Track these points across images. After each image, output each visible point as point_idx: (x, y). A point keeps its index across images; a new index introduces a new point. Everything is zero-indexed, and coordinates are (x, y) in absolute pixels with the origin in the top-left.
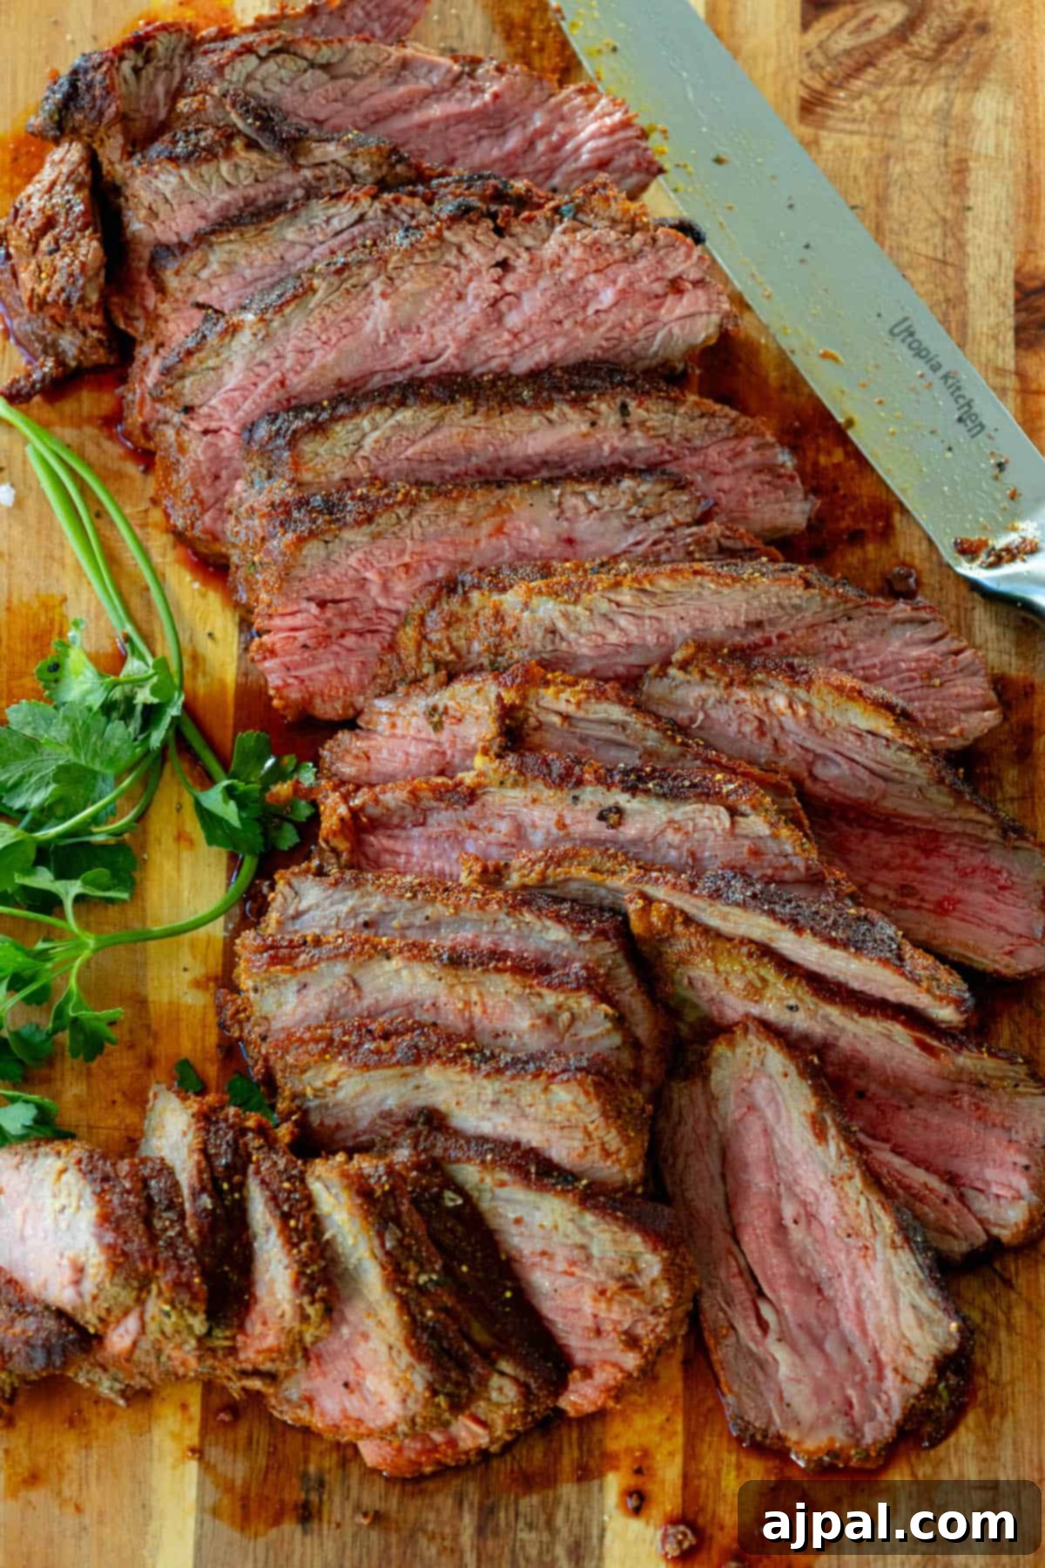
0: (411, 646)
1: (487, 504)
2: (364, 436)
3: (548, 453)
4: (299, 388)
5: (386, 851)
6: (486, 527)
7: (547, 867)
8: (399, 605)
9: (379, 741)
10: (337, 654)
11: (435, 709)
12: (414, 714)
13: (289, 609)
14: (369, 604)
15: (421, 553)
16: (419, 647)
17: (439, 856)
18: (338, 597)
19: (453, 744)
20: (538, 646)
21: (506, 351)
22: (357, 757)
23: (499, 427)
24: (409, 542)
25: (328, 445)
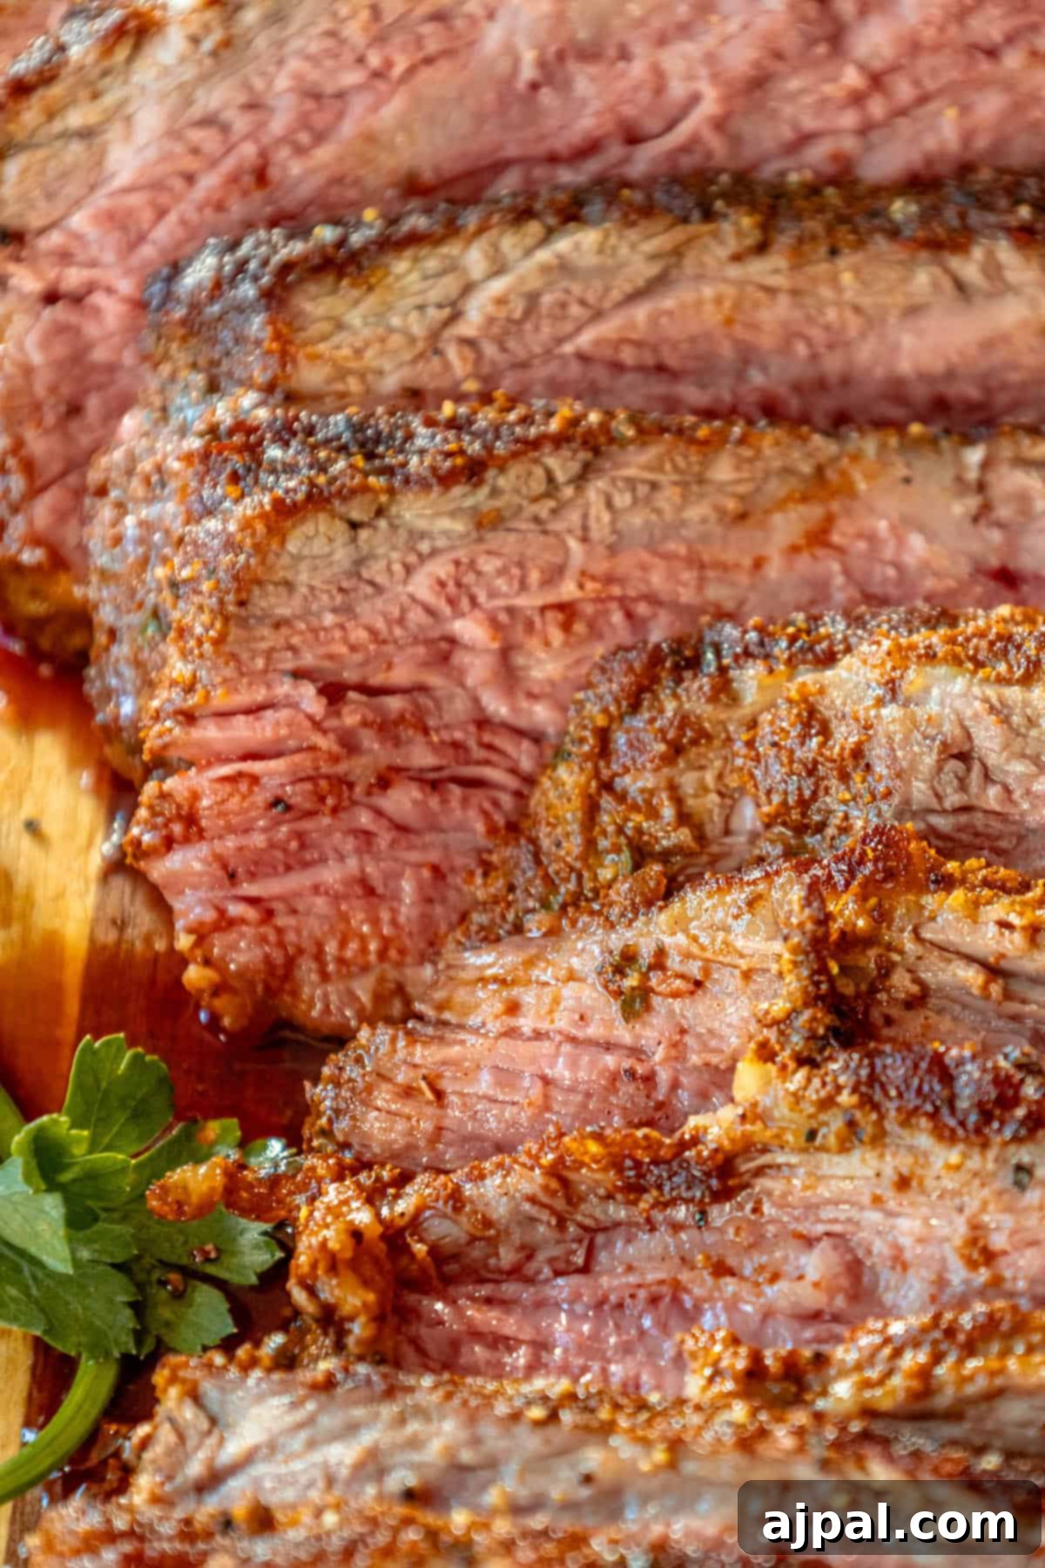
0: (571, 813)
1: (787, 471)
2: (468, 288)
3: (951, 374)
4: (305, 191)
5: (476, 1335)
6: (787, 526)
7: (937, 1358)
8: (542, 714)
9: (469, 1046)
10: (367, 836)
11: (628, 957)
12: (572, 976)
13: (244, 698)
14: (459, 707)
15: (609, 579)
16: (592, 810)
17: (626, 1349)
18: (377, 680)
19: (677, 1049)
20: (920, 790)
21: (849, 119)
22: (408, 1092)
23: (826, 292)
24: (573, 544)
25: (371, 301)
